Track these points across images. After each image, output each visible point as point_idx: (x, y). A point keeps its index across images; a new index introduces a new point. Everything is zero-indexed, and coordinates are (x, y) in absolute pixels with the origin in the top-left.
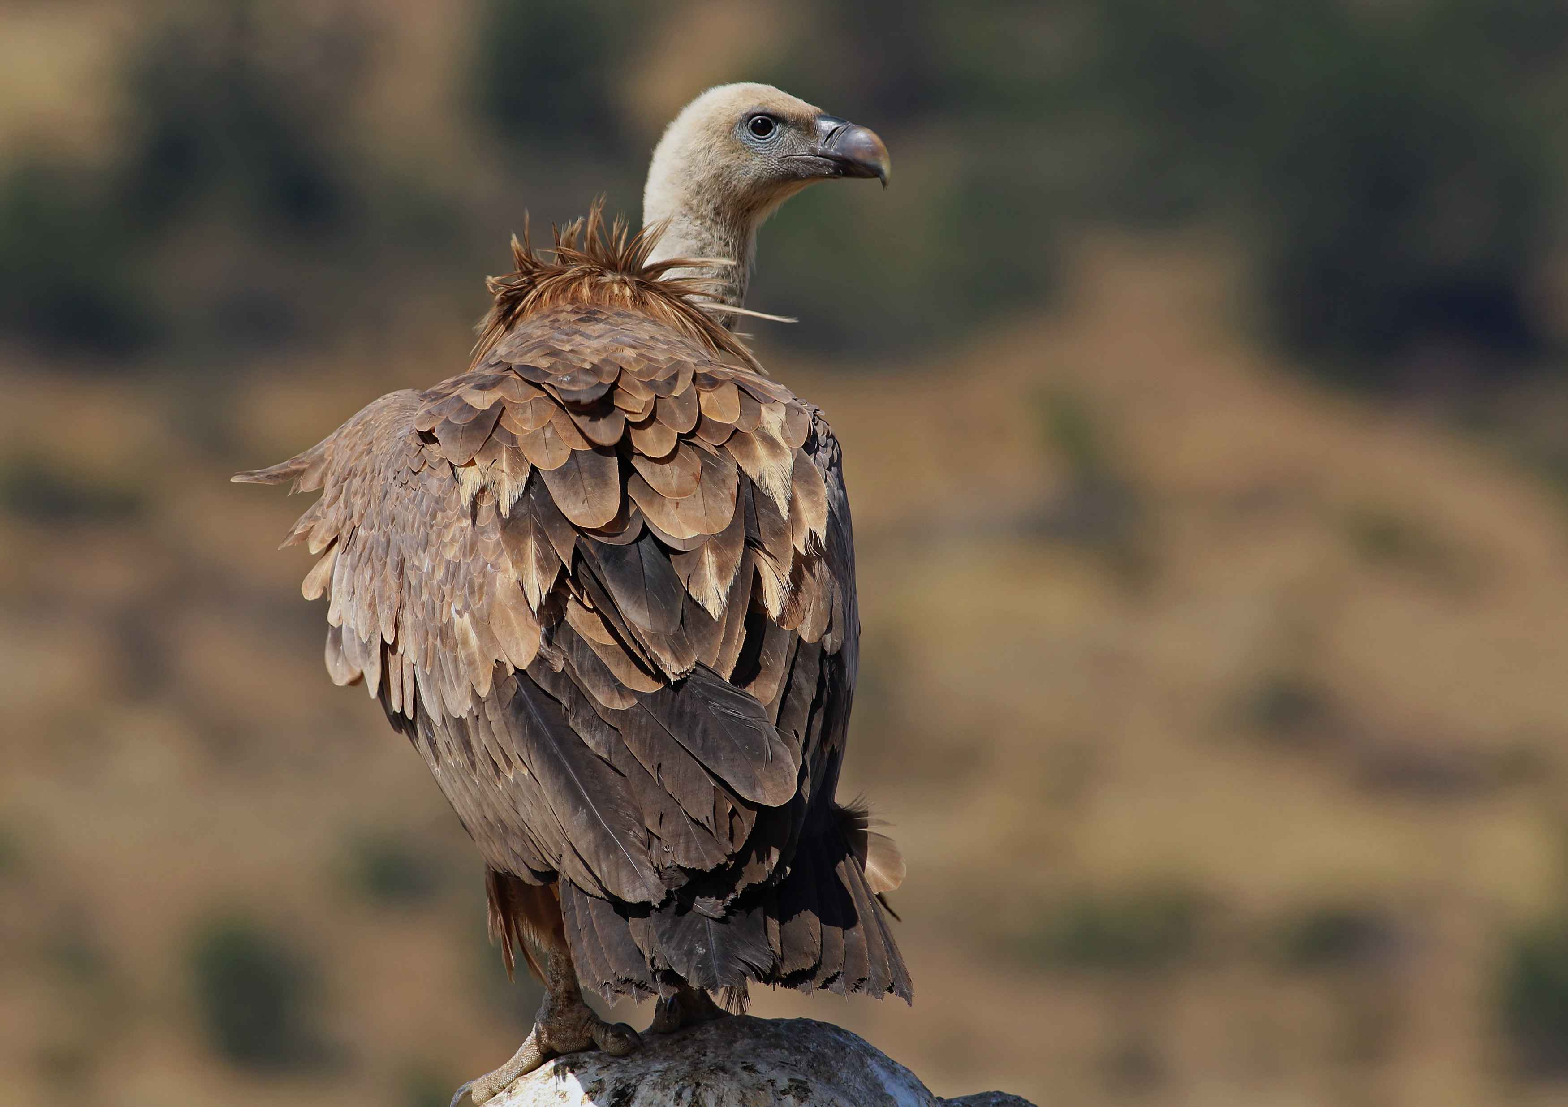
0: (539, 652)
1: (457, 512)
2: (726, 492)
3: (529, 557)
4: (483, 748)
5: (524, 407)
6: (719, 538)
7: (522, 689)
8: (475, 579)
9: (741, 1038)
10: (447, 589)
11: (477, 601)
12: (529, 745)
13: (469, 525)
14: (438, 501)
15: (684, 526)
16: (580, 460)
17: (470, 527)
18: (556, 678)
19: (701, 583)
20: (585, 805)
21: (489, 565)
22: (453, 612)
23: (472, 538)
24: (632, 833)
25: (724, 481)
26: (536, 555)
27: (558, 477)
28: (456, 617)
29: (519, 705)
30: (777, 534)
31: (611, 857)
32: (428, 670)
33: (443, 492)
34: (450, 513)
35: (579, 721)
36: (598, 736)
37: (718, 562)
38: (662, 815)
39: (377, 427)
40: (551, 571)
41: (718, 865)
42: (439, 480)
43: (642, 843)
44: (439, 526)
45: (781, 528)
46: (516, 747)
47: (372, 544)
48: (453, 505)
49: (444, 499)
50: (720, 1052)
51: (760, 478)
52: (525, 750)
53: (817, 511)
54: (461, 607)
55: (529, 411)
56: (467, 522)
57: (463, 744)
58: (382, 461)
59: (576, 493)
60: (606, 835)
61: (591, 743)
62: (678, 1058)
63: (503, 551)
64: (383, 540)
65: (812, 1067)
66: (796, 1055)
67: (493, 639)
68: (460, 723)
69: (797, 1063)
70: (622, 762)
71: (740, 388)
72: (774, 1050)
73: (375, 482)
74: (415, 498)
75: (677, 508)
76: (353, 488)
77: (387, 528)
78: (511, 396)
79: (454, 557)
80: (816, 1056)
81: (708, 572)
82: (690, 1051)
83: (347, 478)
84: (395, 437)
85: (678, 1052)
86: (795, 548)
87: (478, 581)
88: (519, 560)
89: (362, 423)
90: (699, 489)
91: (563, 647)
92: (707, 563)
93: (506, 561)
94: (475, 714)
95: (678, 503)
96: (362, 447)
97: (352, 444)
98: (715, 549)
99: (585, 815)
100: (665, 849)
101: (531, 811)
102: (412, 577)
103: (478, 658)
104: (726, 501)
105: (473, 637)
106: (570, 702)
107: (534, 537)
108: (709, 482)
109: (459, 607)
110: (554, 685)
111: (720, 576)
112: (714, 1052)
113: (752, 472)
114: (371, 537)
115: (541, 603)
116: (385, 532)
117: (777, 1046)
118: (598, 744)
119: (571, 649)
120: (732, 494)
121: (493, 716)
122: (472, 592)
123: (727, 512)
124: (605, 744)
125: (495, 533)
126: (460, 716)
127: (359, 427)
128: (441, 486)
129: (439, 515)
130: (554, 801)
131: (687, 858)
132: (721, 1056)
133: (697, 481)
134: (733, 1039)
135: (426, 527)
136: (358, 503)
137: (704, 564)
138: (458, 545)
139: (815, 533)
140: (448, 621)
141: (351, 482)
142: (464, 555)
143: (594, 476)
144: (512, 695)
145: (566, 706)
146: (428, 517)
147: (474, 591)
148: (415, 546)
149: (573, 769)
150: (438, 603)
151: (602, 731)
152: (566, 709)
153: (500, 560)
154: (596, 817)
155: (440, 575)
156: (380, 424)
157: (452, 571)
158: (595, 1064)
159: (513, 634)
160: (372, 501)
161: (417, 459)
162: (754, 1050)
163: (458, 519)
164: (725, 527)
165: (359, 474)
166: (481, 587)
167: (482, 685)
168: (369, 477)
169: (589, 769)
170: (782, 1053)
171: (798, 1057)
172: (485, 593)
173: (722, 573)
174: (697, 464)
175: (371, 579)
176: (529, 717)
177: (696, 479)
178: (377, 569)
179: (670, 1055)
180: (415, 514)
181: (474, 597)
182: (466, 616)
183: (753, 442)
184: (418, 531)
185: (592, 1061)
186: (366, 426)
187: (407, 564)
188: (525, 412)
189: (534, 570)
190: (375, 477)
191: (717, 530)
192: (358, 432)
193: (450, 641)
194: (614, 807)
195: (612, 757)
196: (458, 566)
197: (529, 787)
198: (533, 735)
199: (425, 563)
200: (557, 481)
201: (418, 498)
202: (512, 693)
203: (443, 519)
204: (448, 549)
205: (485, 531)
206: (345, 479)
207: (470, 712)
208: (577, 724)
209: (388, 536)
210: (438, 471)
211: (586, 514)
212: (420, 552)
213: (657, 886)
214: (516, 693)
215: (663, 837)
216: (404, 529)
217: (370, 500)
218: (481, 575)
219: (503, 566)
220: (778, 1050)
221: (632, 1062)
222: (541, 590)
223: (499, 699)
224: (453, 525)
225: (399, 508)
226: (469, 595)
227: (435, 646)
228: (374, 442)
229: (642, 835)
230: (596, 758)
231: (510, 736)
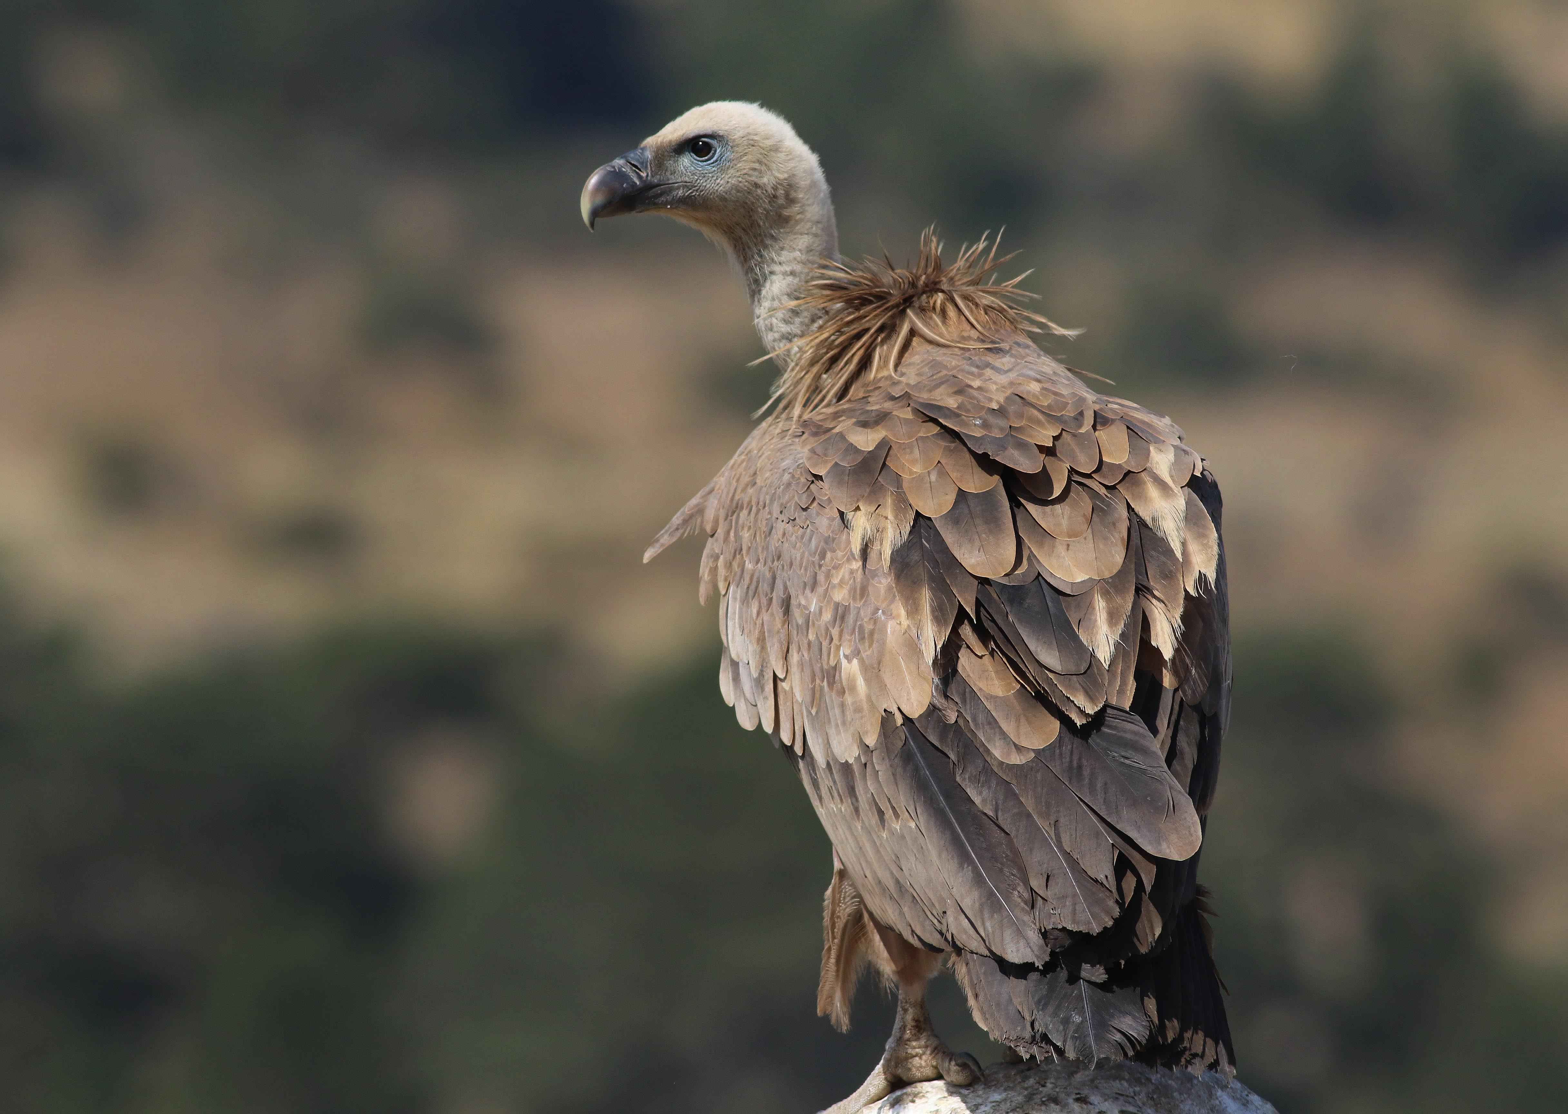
0: (931, 702)
1: (846, 553)
2: (1117, 535)
3: (924, 608)
4: (869, 795)
5: (910, 447)
6: (1108, 582)
7: (910, 740)
8: (865, 625)
9: (1083, 1069)
10: (835, 632)
11: (867, 648)
12: (915, 797)
13: (859, 568)
14: (827, 540)
15: (1074, 570)
16: (972, 505)
17: (860, 571)
18: (945, 729)
19: (1092, 628)
20: (971, 862)
21: (881, 611)
22: (842, 656)
23: (862, 584)
24: (1016, 893)
25: (1114, 524)
26: (931, 605)
27: (950, 523)
28: (844, 662)
29: (907, 757)
30: (1167, 576)
31: (996, 916)
32: (814, 712)
33: (833, 532)
34: (840, 554)
35: (967, 777)
36: (985, 792)
37: (1108, 607)
38: (1048, 877)
39: (760, 456)
40: (946, 623)
41: (1105, 928)
42: (829, 519)
43: (1026, 903)
44: (828, 566)
45: (1171, 572)
46: (903, 798)
47: (758, 578)
48: (843, 546)
49: (834, 539)
50: (1059, 1083)
51: (1153, 519)
52: (912, 803)
53: (1206, 554)
54: (849, 652)
55: (916, 451)
56: (857, 565)
57: (848, 789)
58: (767, 494)
59: (971, 540)
60: (992, 894)
61: (977, 800)
62: (1018, 1088)
63: (894, 596)
64: (768, 575)
65: (1152, 1098)
66: (1135, 1086)
67: (883, 687)
68: (846, 767)
69: (1135, 1095)
70: (1009, 820)
71: (1128, 427)
72: (1114, 1081)
73: (760, 516)
74: (802, 537)
75: (1068, 550)
76: (741, 521)
77: (773, 564)
78: (894, 436)
79: (843, 599)
80: (1157, 1088)
81: (1098, 618)
82: (1031, 1081)
83: (735, 511)
84: (779, 468)
85: (1020, 1082)
86: (1185, 590)
87: (868, 627)
88: (913, 611)
89: (746, 452)
90: (1090, 530)
91: (957, 699)
92: (1098, 607)
93: (900, 610)
94: (863, 761)
95: (1068, 545)
96: (746, 479)
97: (738, 476)
98: (1106, 594)
99: (970, 873)
100: (1052, 912)
101: (915, 865)
102: (798, 617)
103: (865, 706)
104: (1117, 545)
105: (861, 683)
106: (958, 757)
107: (928, 585)
108: (1099, 524)
109: (848, 652)
110: (943, 737)
111: (1110, 621)
112: (1053, 1083)
113: (1145, 513)
114: (757, 571)
115: (936, 656)
116: (771, 568)
117: (1115, 1078)
118: (984, 801)
119: (964, 701)
120: (1123, 539)
121: (880, 765)
122: (862, 639)
123: (1118, 557)
124: (992, 801)
125: (887, 578)
126: (847, 761)
127: (743, 457)
128: (830, 525)
129: (829, 555)
130: (940, 856)
131: (1074, 921)
132: (1059, 1087)
133: (1087, 523)
134: (1075, 1069)
135: (815, 567)
136: (746, 535)
137: (1094, 609)
138: (848, 587)
139: (1205, 575)
140: (836, 665)
141: (739, 515)
142: (854, 599)
143: (987, 522)
144: (900, 747)
145: (954, 760)
146: (817, 557)
147: (864, 637)
148: (802, 585)
149: (959, 825)
150: (825, 644)
151: (989, 788)
152: (954, 763)
153: (893, 606)
154: (981, 875)
155: (827, 616)
156: (763, 454)
157: (841, 614)
158: (937, 1093)
159: (904, 683)
160: (758, 534)
161: (805, 496)
162: (1092, 1081)
163: (848, 560)
164: (1115, 571)
165: (745, 506)
166: (872, 633)
167: (869, 734)
168: (754, 509)
169: (975, 826)
170: (1121, 1084)
171: (1137, 1089)
172: (875, 640)
173: (1112, 619)
174: (1086, 504)
175: (758, 613)
176: (917, 769)
177: (1086, 519)
178: (763, 603)
179: (1011, 1085)
180: (803, 552)
181: (864, 643)
182: (855, 661)
183: (1145, 483)
184: (806, 570)
185: (934, 1090)
186: (749, 455)
187: (793, 602)
188: (911, 452)
189: (929, 621)
190: (760, 509)
191: (1107, 575)
192: (742, 462)
193: (837, 686)
194: (999, 865)
195: (1000, 814)
196: (847, 609)
197: (915, 840)
198: (920, 787)
199: (812, 604)
200: (950, 527)
201: (807, 537)
202: (901, 744)
203: (832, 559)
204: (836, 591)
205: (876, 575)
206: (734, 512)
207: (858, 759)
208: (964, 779)
209: (774, 572)
210: (827, 511)
211: (983, 564)
212: (808, 591)
213: (1040, 947)
214: (905, 744)
215: (1050, 899)
216: (791, 567)
217: (755, 534)
218: (872, 622)
219: (895, 613)
220: (1118, 1081)
221: (973, 1092)
222: (937, 642)
223: (887, 749)
224: (842, 567)
225: (786, 545)
226: (859, 641)
227: (822, 688)
228: (758, 472)
229: (1026, 895)
230: (982, 815)
231: (898, 789)
